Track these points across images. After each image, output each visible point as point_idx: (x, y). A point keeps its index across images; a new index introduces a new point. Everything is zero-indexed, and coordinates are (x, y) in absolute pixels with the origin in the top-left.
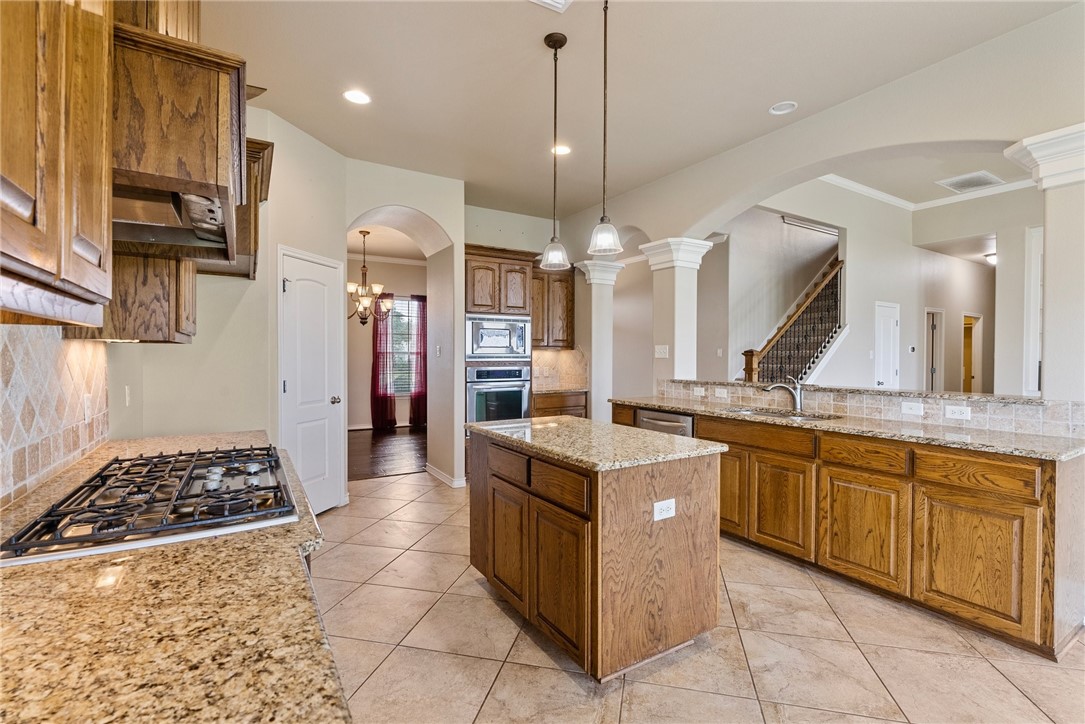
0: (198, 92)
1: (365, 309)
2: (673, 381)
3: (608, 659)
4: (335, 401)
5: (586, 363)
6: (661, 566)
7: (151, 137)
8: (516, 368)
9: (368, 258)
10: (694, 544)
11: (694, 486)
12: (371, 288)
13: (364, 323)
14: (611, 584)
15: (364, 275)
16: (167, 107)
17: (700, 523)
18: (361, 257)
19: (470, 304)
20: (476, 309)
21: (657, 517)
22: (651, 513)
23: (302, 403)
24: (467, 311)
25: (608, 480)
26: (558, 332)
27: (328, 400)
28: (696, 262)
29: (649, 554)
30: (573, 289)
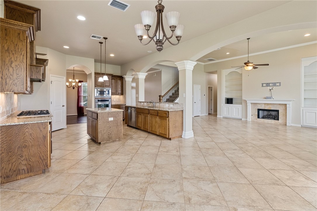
0: (38, 69)
1: (74, 85)
2: (139, 102)
3: (100, 140)
4: (63, 106)
5: (125, 98)
6: (110, 128)
7: (33, 74)
8: (108, 99)
9: (75, 72)
10: (117, 125)
11: (117, 116)
12: (75, 80)
13: (74, 89)
14: (101, 129)
15: (74, 77)
16: (35, 71)
17: (118, 122)
18: (73, 72)
19: (96, 85)
20: (97, 86)
21: (109, 120)
22: (108, 119)
23: (55, 106)
24: (95, 87)
25: (100, 114)
26: (119, 91)
27: (62, 106)
28: (144, 77)
29: (108, 125)
30: (123, 81)
